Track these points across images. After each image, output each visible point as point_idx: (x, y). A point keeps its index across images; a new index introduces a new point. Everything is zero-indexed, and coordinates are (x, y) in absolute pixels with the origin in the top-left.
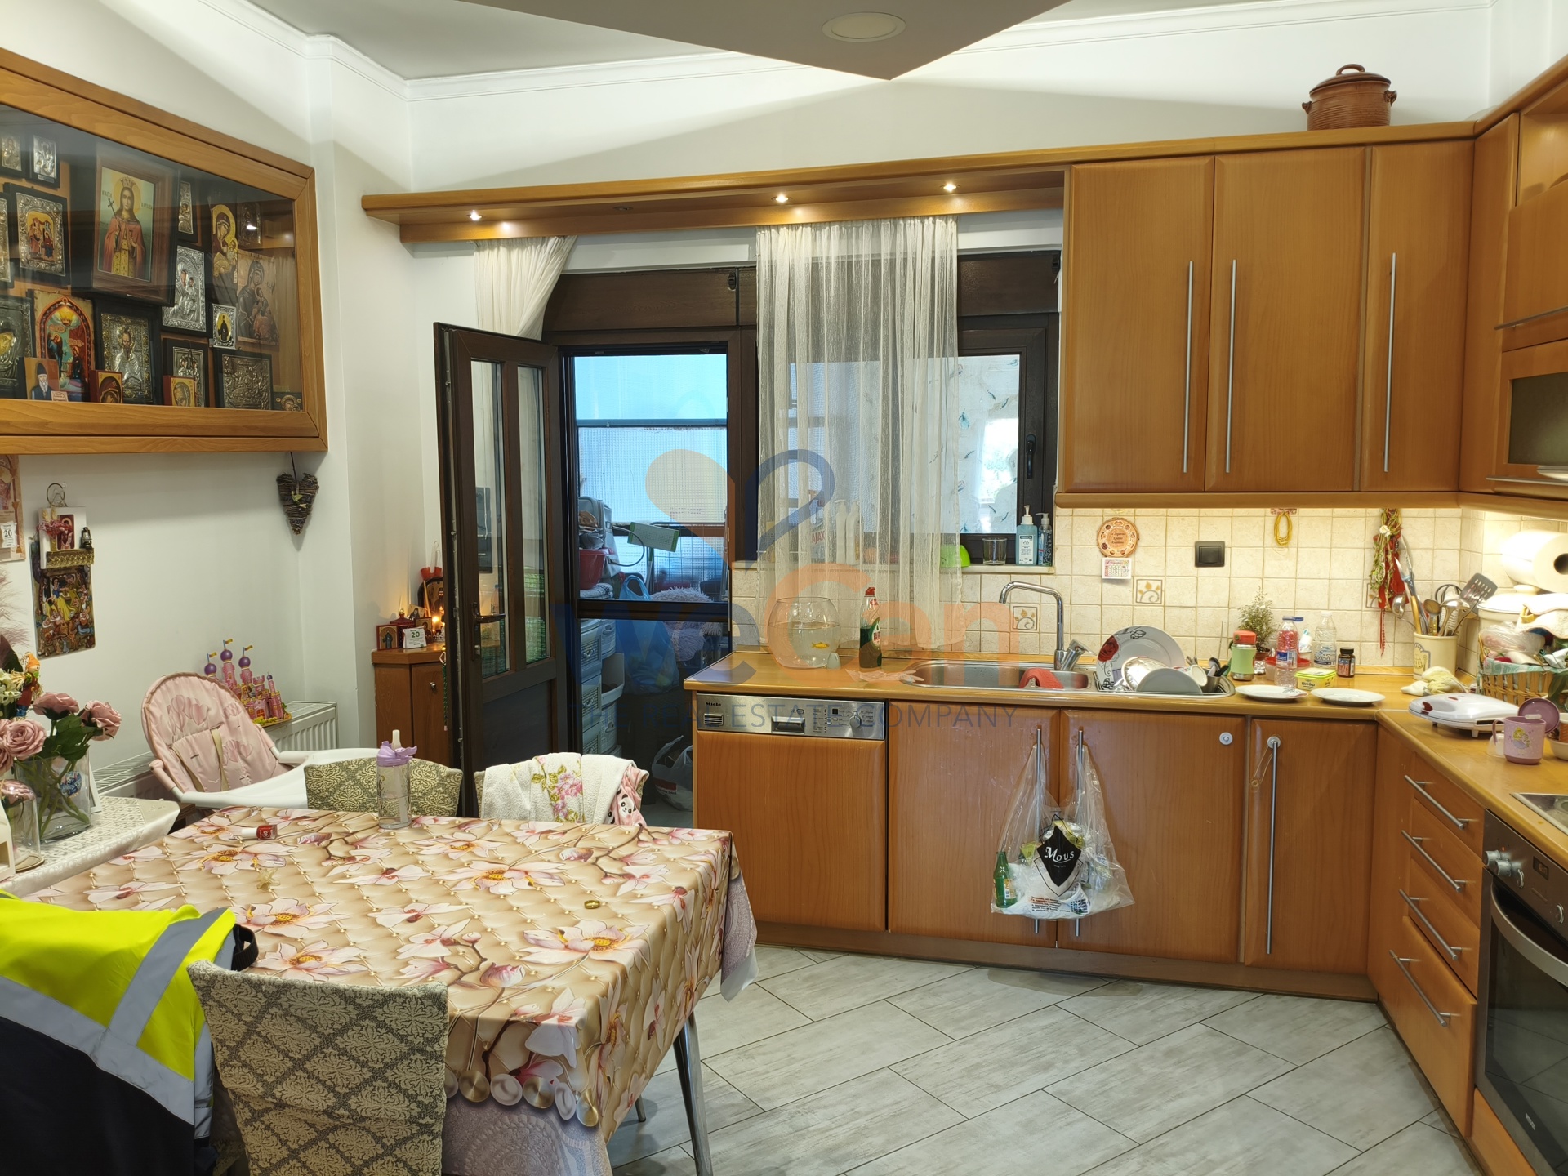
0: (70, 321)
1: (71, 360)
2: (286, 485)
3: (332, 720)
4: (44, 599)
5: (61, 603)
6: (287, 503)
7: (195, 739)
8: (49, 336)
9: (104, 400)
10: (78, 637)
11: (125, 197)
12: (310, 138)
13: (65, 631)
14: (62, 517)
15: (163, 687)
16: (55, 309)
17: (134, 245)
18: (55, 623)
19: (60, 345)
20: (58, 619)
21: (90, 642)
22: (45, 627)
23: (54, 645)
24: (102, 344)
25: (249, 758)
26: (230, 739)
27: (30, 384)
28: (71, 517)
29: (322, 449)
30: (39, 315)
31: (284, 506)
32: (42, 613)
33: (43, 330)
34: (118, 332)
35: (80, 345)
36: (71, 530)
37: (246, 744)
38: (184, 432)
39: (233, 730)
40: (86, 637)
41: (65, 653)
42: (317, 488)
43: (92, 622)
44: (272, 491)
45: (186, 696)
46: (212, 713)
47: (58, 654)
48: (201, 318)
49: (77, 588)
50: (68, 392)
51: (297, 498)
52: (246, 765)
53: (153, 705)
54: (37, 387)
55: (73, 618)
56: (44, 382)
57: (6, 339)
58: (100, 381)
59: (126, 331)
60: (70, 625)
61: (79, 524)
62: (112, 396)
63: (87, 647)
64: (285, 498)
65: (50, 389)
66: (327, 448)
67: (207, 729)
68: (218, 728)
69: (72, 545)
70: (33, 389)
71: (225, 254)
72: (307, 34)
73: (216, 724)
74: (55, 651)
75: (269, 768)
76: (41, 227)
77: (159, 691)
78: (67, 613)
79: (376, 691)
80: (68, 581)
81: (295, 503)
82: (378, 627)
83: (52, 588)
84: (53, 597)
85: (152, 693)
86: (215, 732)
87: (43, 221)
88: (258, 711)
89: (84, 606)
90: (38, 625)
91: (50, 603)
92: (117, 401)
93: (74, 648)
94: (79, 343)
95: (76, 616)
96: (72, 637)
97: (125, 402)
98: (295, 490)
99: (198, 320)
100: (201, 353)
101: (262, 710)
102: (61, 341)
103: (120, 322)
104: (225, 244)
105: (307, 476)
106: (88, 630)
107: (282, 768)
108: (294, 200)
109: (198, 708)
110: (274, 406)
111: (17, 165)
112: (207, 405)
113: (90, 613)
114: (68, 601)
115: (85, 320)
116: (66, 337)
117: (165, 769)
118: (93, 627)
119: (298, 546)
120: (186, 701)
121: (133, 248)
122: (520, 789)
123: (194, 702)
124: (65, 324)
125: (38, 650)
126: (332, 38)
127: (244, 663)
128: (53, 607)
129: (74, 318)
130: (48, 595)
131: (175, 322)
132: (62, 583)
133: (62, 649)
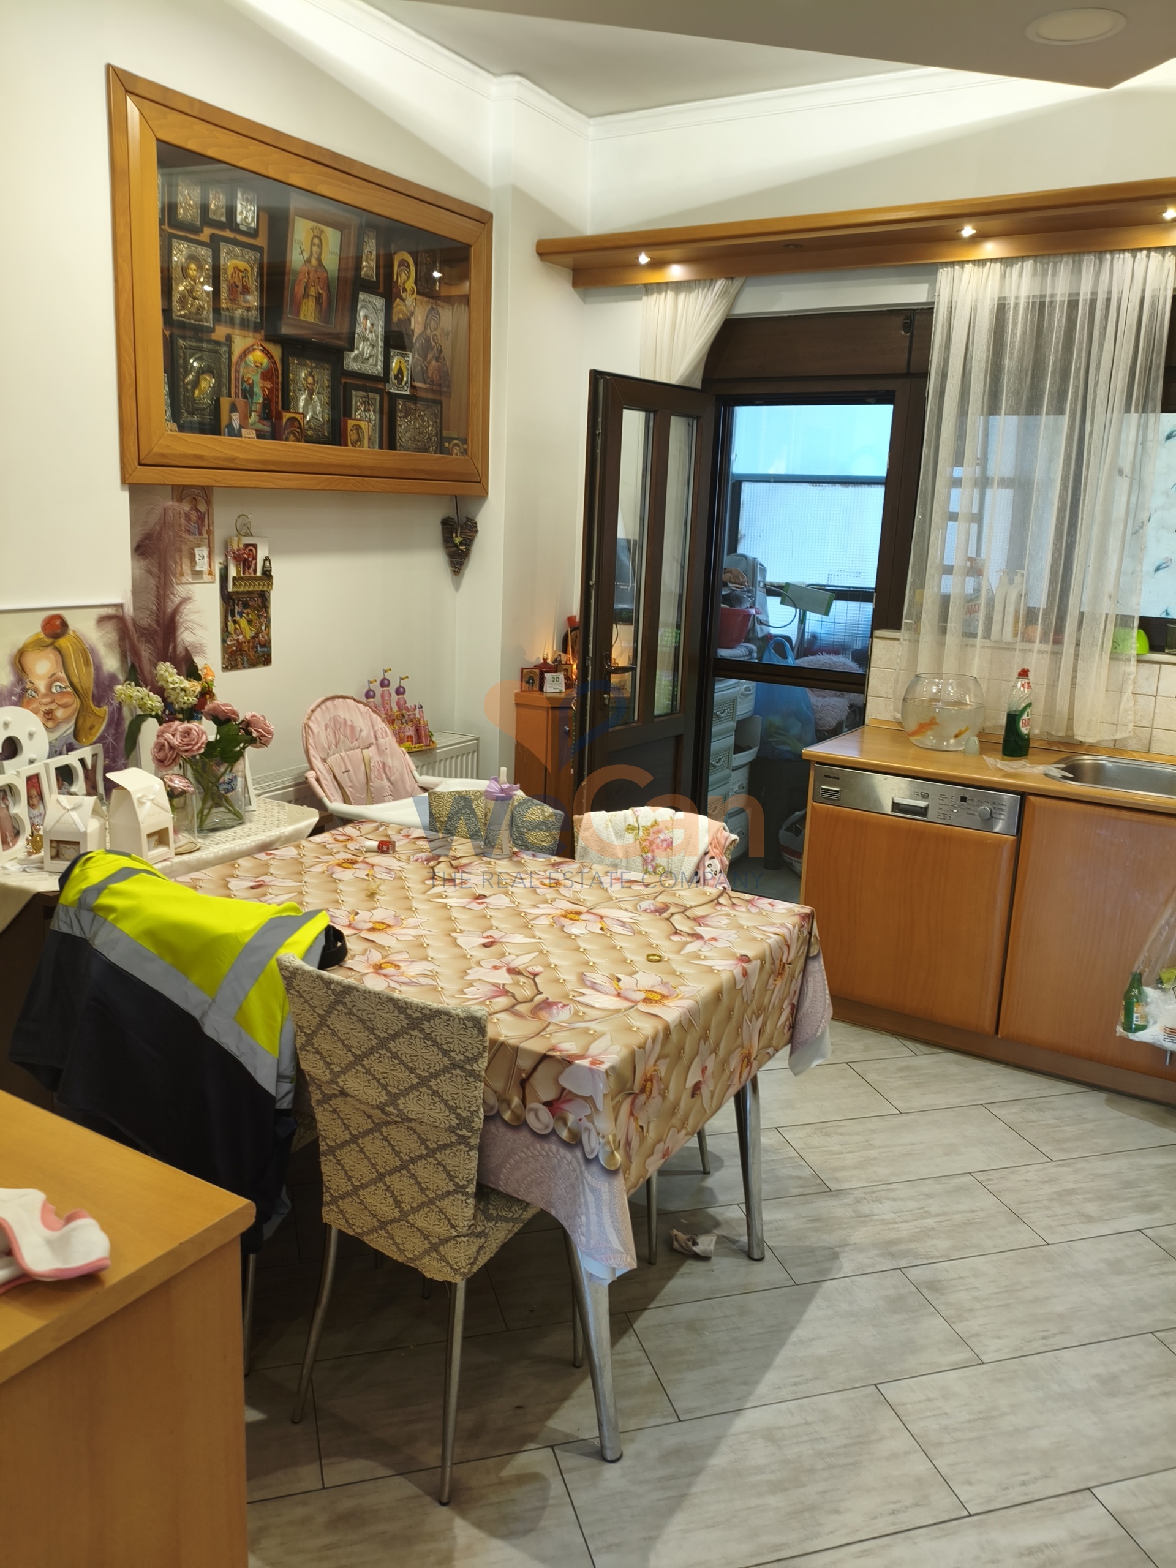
0: (261, 364)
1: (261, 400)
2: (449, 527)
3: (474, 752)
4: (230, 618)
5: (243, 623)
6: (449, 545)
7: (348, 755)
8: (243, 378)
9: (287, 439)
10: (257, 655)
11: (315, 245)
12: (491, 183)
13: (246, 649)
14: (247, 546)
15: (323, 706)
16: (249, 352)
17: (321, 291)
18: (238, 640)
19: (252, 386)
20: (241, 637)
21: (266, 660)
22: (229, 643)
23: (236, 660)
24: (289, 385)
25: (393, 778)
26: (378, 759)
27: (224, 421)
28: (255, 546)
29: (483, 495)
30: (235, 358)
31: (446, 547)
32: (227, 630)
33: (237, 371)
34: (303, 375)
35: (269, 387)
36: (255, 558)
37: (391, 765)
38: (357, 472)
39: (381, 752)
40: (263, 656)
41: (245, 668)
42: (477, 531)
43: (270, 642)
44: (436, 532)
45: (342, 716)
46: (364, 734)
47: (239, 669)
48: (379, 363)
49: (258, 611)
50: (256, 430)
51: (458, 540)
52: (389, 784)
53: (313, 722)
54: (230, 425)
55: (253, 638)
56: (236, 424)
57: (206, 379)
58: (284, 421)
59: (310, 374)
60: (251, 644)
61: (262, 553)
62: (295, 435)
63: (264, 665)
64: (447, 540)
65: (241, 427)
66: (487, 493)
67: (358, 748)
68: (368, 748)
69: (255, 571)
70: (227, 427)
71: (403, 300)
72: (495, 75)
73: (366, 745)
74: (237, 665)
75: (409, 790)
76: (241, 274)
77: (319, 709)
78: (249, 633)
79: (517, 729)
80: (251, 603)
81: (456, 546)
82: (523, 669)
83: (237, 608)
84: (237, 617)
85: (313, 711)
86: (365, 751)
87: (242, 269)
88: (408, 737)
89: (263, 628)
90: (224, 641)
91: (235, 622)
92: (298, 441)
93: (253, 664)
94: (269, 385)
95: (256, 636)
96: (252, 654)
97: (306, 442)
98: (456, 533)
99: (376, 365)
100: (378, 397)
101: (411, 737)
102: (253, 383)
103: (305, 365)
104: (405, 290)
105: (468, 519)
106: (266, 650)
107: (420, 790)
108: (471, 246)
109: (352, 728)
110: (441, 450)
111: (222, 215)
112: (381, 447)
113: (269, 634)
114: (250, 622)
115: (275, 363)
116: (256, 378)
117: (318, 780)
118: (270, 647)
119: (457, 586)
120: (342, 721)
121: (319, 294)
122: (614, 837)
123: (349, 723)
124: (257, 366)
125: (223, 663)
126: (518, 78)
127: (400, 691)
128: (237, 626)
129: (265, 361)
130: (233, 615)
131: (355, 366)
132: (246, 605)
133: (243, 664)
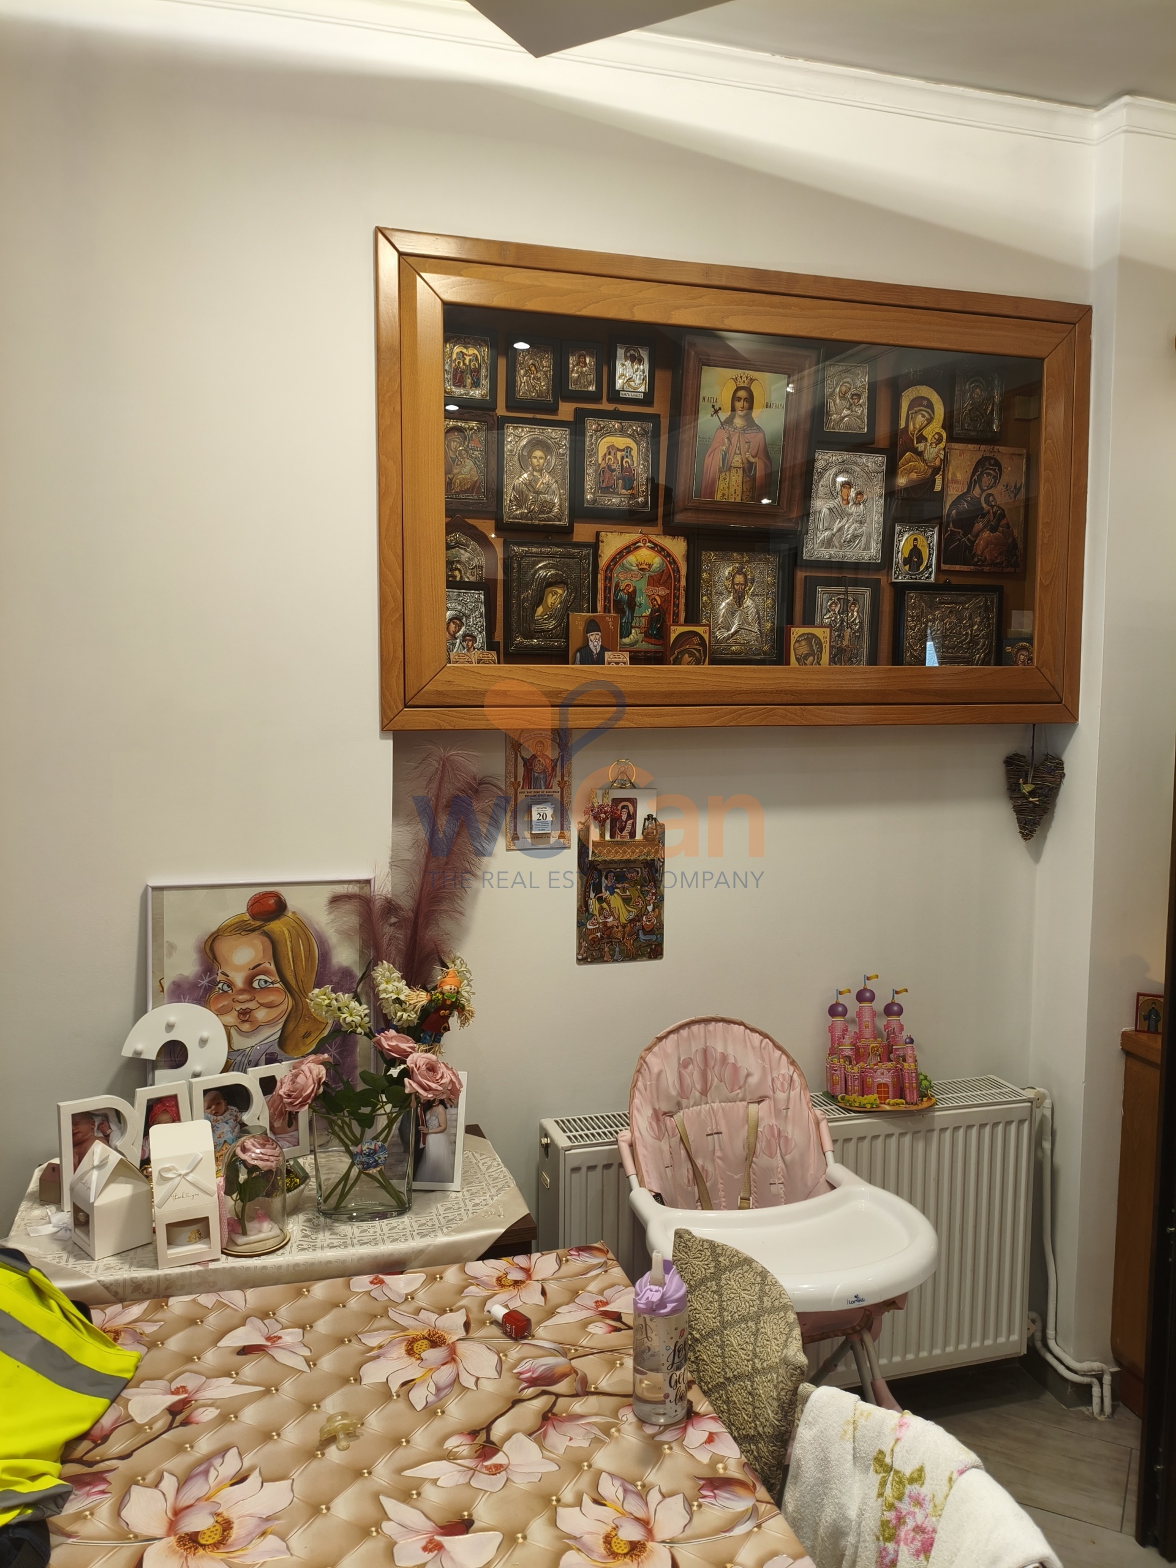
0: (650, 565)
1: (648, 612)
2: (1015, 767)
4: (592, 895)
5: (616, 901)
6: (1017, 795)
7: (723, 1109)
8: (617, 585)
9: (677, 662)
10: (637, 944)
11: (739, 399)
13: (620, 935)
14: (616, 801)
15: (684, 1033)
16: (629, 552)
17: (753, 460)
18: (605, 924)
19: (632, 595)
20: (610, 919)
21: (655, 951)
22: (589, 927)
23: (601, 950)
24: (699, 587)
25: (787, 1157)
26: (773, 1122)
27: (575, 643)
28: (633, 802)
29: (1070, 720)
30: (603, 561)
31: (1011, 798)
32: (587, 910)
33: (608, 579)
34: (727, 573)
35: (662, 593)
36: (632, 816)
37: (790, 1137)
39: (780, 1112)
40: (649, 945)
41: (616, 961)
42: (1063, 775)
43: (661, 927)
44: (997, 775)
45: (720, 1049)
46: (753, 1080)
47: (606, 962)
48: (873, 544)
49: (642, 886)
51: (1027, 788)
52: (783, 1166)
53: (655, 1054)
54: (585, 648)
55: (631, 921)
56: (595, 641)
57: (556, 593)
58: (673, 636)
59: (740, 571)
60: (627, 929)
61: (642, 811)
62: (691, 654)
63: (650, 958)
64: (1013, 789)
65: (604, 649)
66: (1077, 719)
67: (742, 1100)
68: (759, 1102)
69: (633, 834)
70: (579, 650)
71: (920, 454)
72: (1097, 107)
73: (756, 1097)
74: (602, 957)
75: (810, 1183)
76: (619, 454)
77: (673, 1037)
78: (624, 914)
79: (1125, 1091)
80: (629, 876)
81: (1024, 797)
82: (1139, 995)
83: (604, 882)
84: (605, 894)
85: (660, 1039)
86: (753, 1108)
87: (621, 447)
89: (650, 908)
90: (581, 924)
91: (601, 900)
93: (630, 956)
94: (662, 591)
95: (638, 918)
96: (629, 943)
98: (1026, 777)
99: (867, 548)
100: (867, 593)
102: (635, 591)
103: (730, 561)
104: (922, 438)
105: (1049, 758)
106: (654, 938)
107: (826, 1185)
108: (1043, 359)
109: (735, 1068)
110: (1000, 658)
111: (590, 384)
112: (873, 660)
113: (660, 918)
114: (627, 901)
115: (674, 562)
116: (642, 585)
118: (662, 935)
119: (1036, 856)
120: (719, 1057)
121: (751, 464)
123: (732, 1060)
124: (642, 569)
125: (578, 954)
127: (892, 1010)
128: (604, 905)
129: (657, 561)
130: (598, 889)
131: (824, 554)
132: (620, 878)
133: (613, 956)
